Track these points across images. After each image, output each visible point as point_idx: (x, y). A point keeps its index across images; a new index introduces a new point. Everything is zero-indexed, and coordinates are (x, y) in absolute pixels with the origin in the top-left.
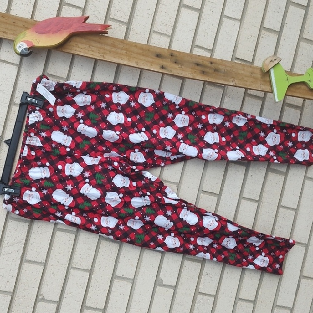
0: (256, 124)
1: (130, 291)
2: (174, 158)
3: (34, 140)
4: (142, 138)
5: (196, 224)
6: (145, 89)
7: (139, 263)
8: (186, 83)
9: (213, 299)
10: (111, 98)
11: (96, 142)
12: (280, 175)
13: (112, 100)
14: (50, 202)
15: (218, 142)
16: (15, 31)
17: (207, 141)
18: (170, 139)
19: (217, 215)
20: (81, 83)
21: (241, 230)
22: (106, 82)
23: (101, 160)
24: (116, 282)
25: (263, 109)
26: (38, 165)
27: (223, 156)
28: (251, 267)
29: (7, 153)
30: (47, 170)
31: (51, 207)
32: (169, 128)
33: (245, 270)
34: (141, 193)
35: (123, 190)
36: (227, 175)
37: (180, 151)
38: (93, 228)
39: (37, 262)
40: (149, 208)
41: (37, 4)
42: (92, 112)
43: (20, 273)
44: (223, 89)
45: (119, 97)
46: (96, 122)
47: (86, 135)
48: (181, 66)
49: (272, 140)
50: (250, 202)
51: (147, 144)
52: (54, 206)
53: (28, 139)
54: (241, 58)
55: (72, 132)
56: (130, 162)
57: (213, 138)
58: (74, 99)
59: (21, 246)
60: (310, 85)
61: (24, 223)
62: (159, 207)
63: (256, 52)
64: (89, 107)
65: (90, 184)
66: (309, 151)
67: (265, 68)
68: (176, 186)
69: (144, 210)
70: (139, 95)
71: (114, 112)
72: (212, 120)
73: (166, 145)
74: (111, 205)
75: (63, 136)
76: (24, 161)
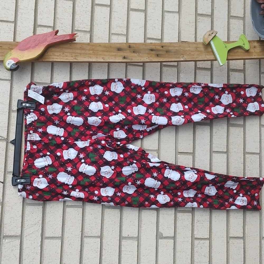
0: (210, 90)
1: (137, 247)
3: (34, 136)
4: (120, 118)
5: (179, 179)
6: (114, 79)
7: (140, 222)
8: (146, 69)
9: (208, 241)
10: (89, 91)
11: (84, 128)
12: (239, 128)
13: (90, 93)
14: (56, 185)
15: (182, 109)
16: (3, 53)
17: (173, 111)
18: (143, 115)
19: (195, 169)
21: (217, 177)
23: (91, 142)
24: (124, 242)
25: (213, 77)
26: (41, 155)
27: (189, 120)
28: (233, 207)
29: (14, 151)
30: (48, 159)
31: (58, 188)
32: (140, 106)
33: (229, 211)
34: (128, 162)
35: (113, 162)
36: (196, 136)
37: (153, 122)
38: (96, 198)
39: (55, 237)
40: (138, 174)
41: (17, 31)
42: (76, 105)
43: (43, 249)
44: (177, 68)
45: (95, 90)
46: (80, 112)
47: (74, 124)
48: (139, 54)
49: (225, 100)
50: (219, 154)
52: (60, 187)
53: (28, 136)
54: (185, 41)
55: (63, 124)
56: (115, 140)
57: (178, 107)
58: (59, 97)
59: (40, 226)
60: (244, 47)
61: (38, 206)
62: (145, 171)
63: (196, 34)
64: (73, 102)
65: (86, 163)
66: (258, 103)
67: (206, 42)
68: (156, 152)
69: (134, 176)
70: (111, 85)
71: (94, 102)
72: (174, 93)
73: (140, 119)
74: (106, 177)
75: (57, 129)
76: (28, 154)
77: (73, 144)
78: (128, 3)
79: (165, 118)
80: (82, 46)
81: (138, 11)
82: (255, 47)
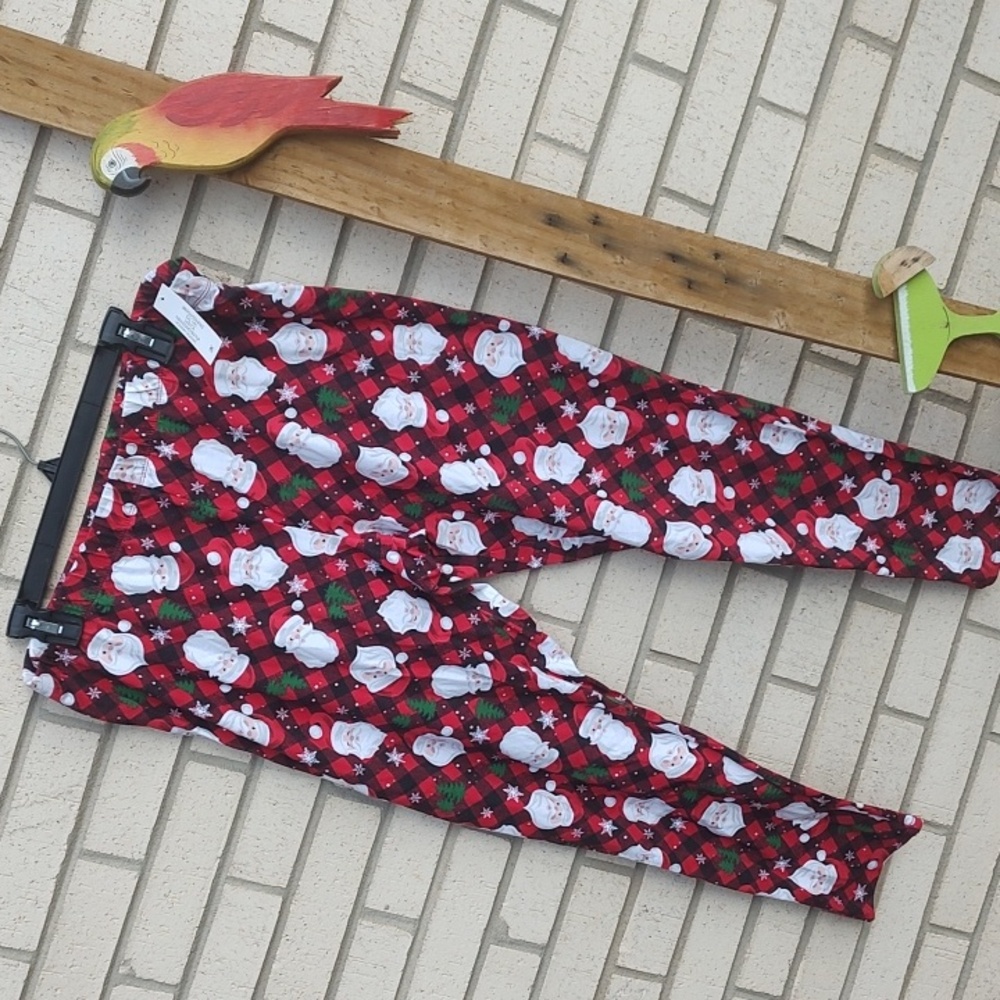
0: (830, 449)
1: (406, 957)
2: (573, 546)
3: (136, 468)
4: (479, 477)
5: (629, 756)
6: (496, 320)
7: (440, 870)
9: (659, 986)
10: (389, 343)
11: (334, 482)
12: (889, 613)
13: (392, 351)
14: (173, 670)
15: (712, 500)
17: (678, 496)
18: (565, 485)
19: (694, 733)
20: (299, 290)
21: (763, 783)
22: (379, 291)
23: (347, 542)
24: (364, 928)
25: (855, 402)
26: (144, 548)
27: (726, 549)
28: (782, 894)
29: (44, 503)
30: (170, 567)
31: (177, 684)
32: (563, 448)
33: (761, 903)
34: (465, 654)
35: (410, 641)
36: (730, 605)
37: (596, 525)
38: (308, 757)
39: (118, 858)
40: (485, 702)
41: (171, 21)
42: (325, 387)
43: (62, 892)
44: (737, 334)
45: (414, 343)
46: (336, 418)
47: (302, 458)
48: (622, 258)
49: (874, 504)
50: (792, 691)
51: (495, 498)
52: (186, 682)
53: (116, 462)
54: (799, 238)
55: (260, 447)
56: (435, 553)
57: (698, 486)
58: (271, 340)
59: (72, 806)
61: (84, 731)
62: (516, 699)
63: (846, 220)
64: (317, 369)
65: (306, 616)
66: (984, 544)
67: (883, 286)
68: (570, 631)
69: (470, 707)
70: (478, 336)
71: (397, 389)
72: (699, 430)
73: (554, 505)
74: (368, 686)
75: (231, 459)
76: (99, 533)
77: (275, 534)
78: (631, 29)
79: (644, 520)
80: (415, 167)
81: (662, 70)
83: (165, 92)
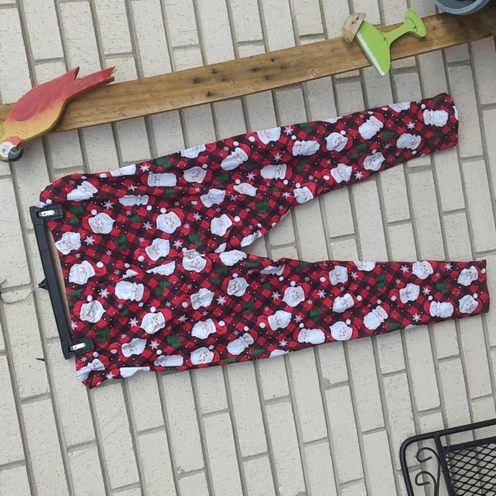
1: (292, 413)
7: (288, 371)
8: (247, 101)
9: (405, 374)
12: (425, 172)
24: (269, 409)
25: (366, 91)
29: (50, 301)
39: (154, 429)
43: (138, 452)
44: (301, 88)
48: (233, 81)
50: (400, 225)
54: (307, 34)
59: (124, 417)
60: (417, 33)
61: (113, 385)
63: (323, 16)
67: (348, 36)
68: (293, 247)
80: (127, 88)
82: (434, 29)
83: (10, 110)
